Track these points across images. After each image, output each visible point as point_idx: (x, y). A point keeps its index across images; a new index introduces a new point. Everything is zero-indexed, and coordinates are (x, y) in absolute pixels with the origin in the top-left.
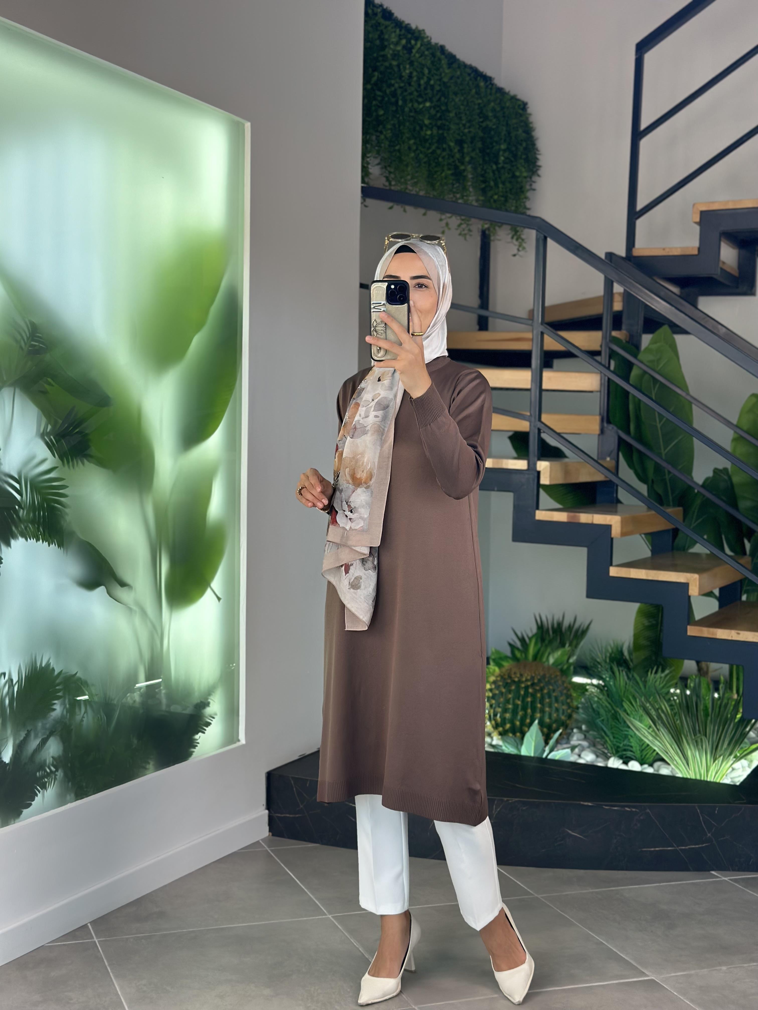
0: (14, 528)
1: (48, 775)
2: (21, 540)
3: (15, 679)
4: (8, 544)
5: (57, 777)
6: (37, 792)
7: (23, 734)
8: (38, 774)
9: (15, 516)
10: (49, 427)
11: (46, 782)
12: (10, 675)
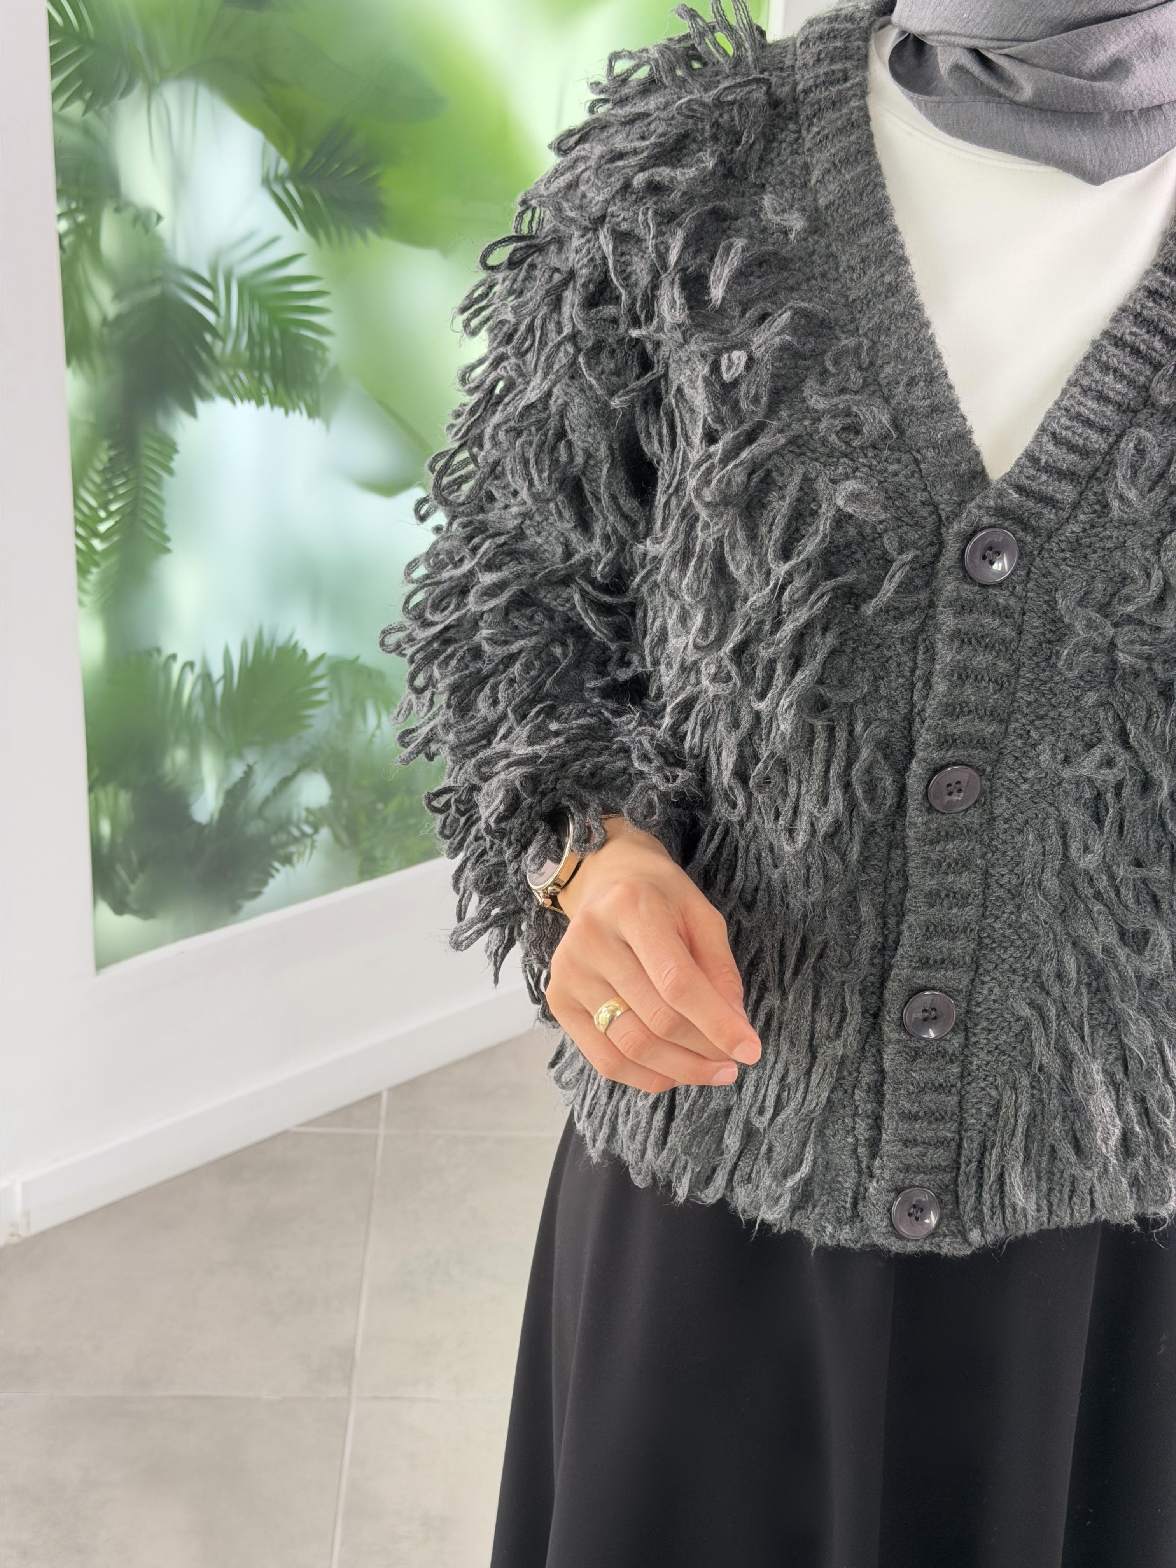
0: (203, 380)
1: (296, 840)
2: (221, 404)
3: (217, 671)
4: (192, 411)
5: (317, 844)
6: (274, 872)
7: (238, 771)
8: (274, 840)
9: (204, 356)
10: (284, 166)
11: (292, 854)
12: (205, 664)
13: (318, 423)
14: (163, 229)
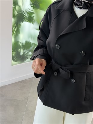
2: (25, 22)
4: (23, 22)
6: (27, 59)
7: (24, 51)
9: (24, 18)
10: (32, 3)
12: (22, 43)
13: (33, 24)
14: (21, 7)
